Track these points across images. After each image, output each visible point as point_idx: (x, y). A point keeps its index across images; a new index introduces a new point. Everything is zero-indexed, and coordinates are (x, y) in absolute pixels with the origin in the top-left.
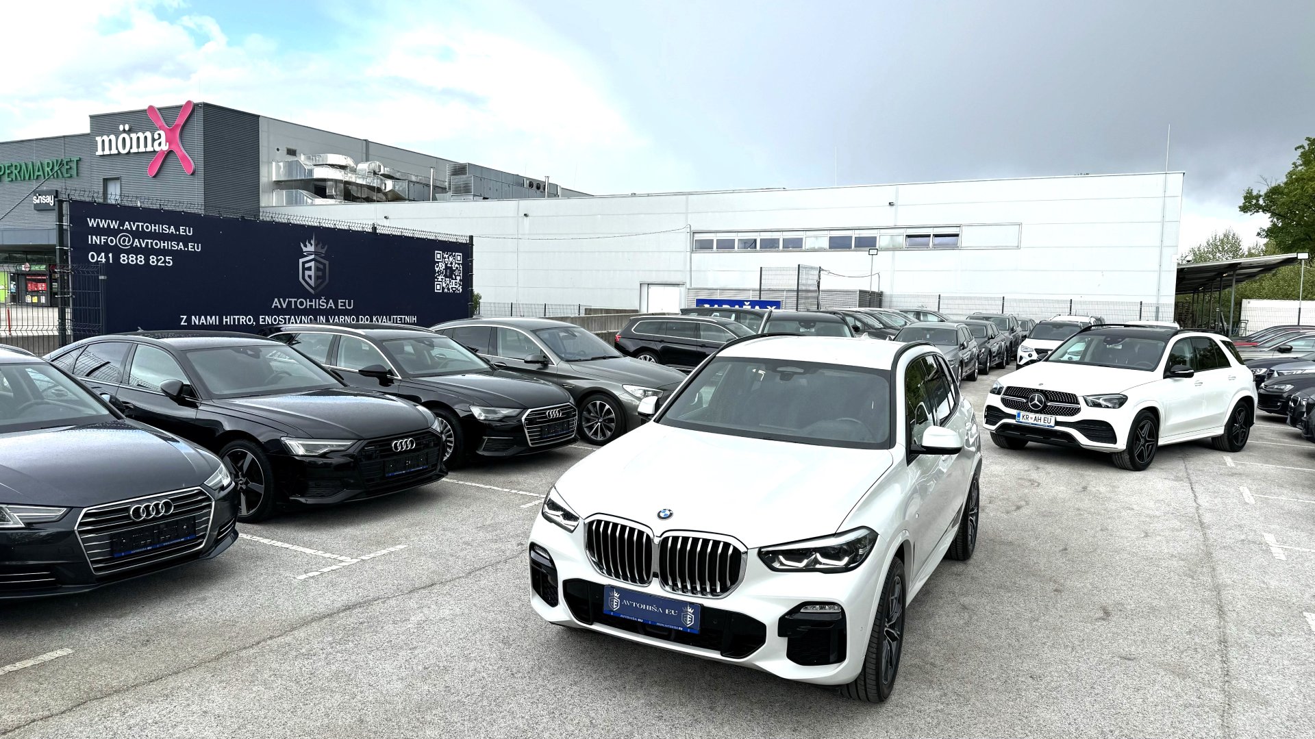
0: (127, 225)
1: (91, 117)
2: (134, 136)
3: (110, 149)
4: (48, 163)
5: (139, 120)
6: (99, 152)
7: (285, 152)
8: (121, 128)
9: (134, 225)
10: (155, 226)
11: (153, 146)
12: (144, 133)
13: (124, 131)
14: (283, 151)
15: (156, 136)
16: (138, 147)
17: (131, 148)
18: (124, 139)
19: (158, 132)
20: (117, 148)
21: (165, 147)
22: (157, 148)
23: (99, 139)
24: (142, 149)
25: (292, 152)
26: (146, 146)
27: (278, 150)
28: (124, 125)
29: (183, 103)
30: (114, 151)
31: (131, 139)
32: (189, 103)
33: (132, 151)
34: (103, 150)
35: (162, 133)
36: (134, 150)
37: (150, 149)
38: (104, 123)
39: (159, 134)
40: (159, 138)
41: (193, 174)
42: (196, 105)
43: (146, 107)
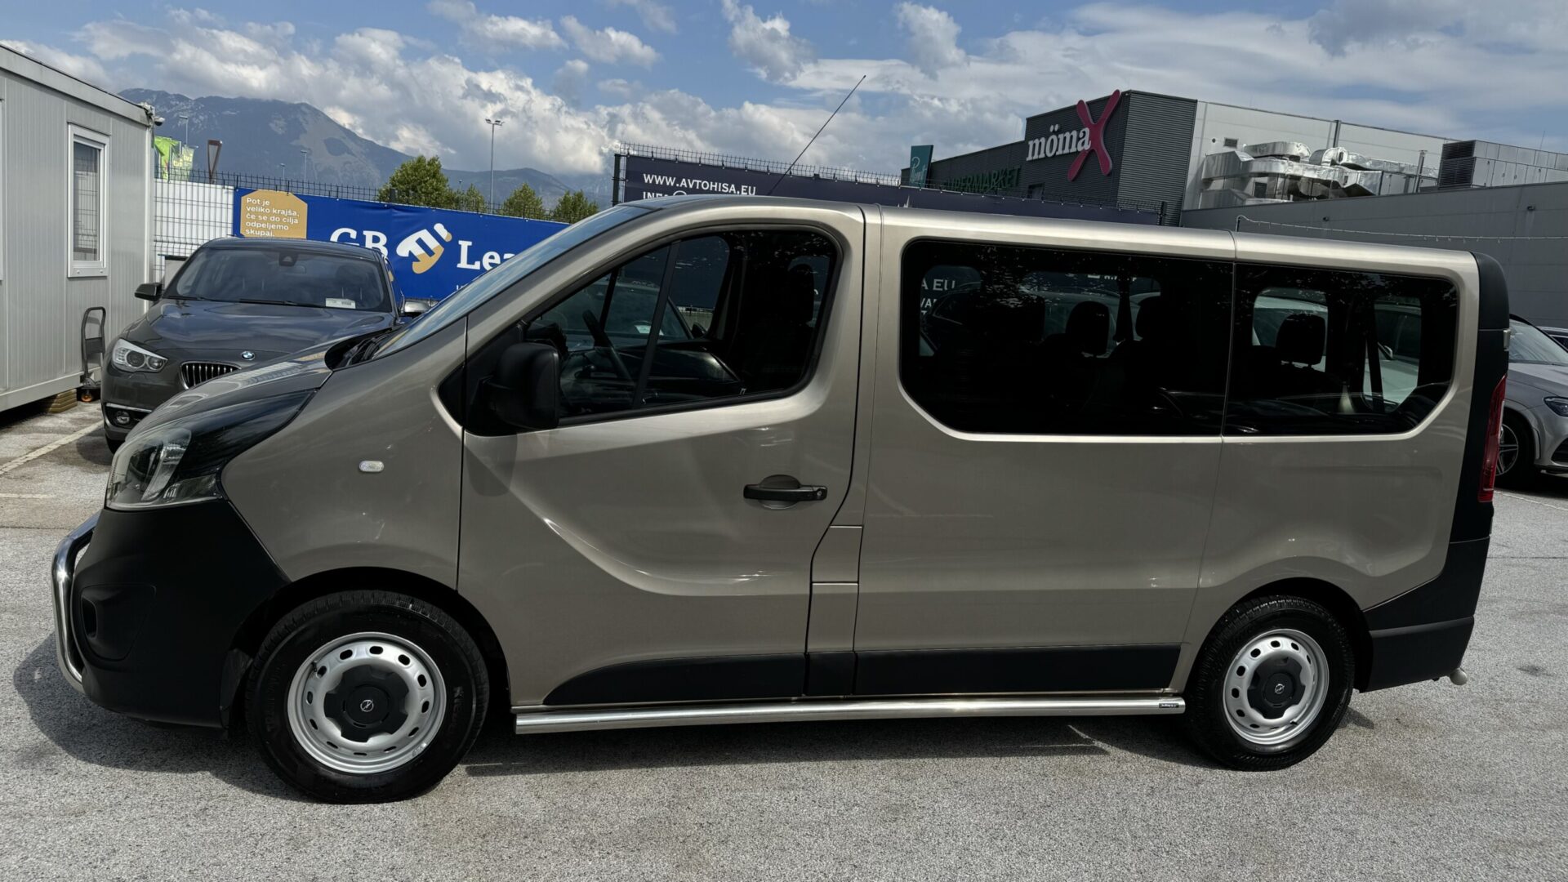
0: (684, 183)
1: (1029, 120)
2: (1061, 136)
3: (1039, 153)
4: (995, 174)
5: (1067, 118)
6: (1030, 158)
7: (1223, 144)
8: (1051, 130)
9: (691, 182)
10: (714, 184)
11: (1076, 146)
12: (1070, 132)
13: (1054, 131)
14: (1220, 141)
15: (1081, 135)
16: (1063, 148)
17: (1057, 150)
18: (1052, 140)
19: (1083, 130)
20: (1045, 152)
21: (1087, 147)
22: (1080, 148)
23: (1031, 143)
24: (1066, 151)
25: (1231, 143)
26: (1070, 147)
27: (1214, 141)
28: (1054, 125)
29: (1110, 93)
30: (1042, 155)
31: (1058, 140)
32: (1117, 92)
33: (1057, 153)
34: (1033, 155)
35: (1087, 130)
36: (1060, 152)
37: (1073, 150)
38: (1038, 125)
39: (1084, 132)
40: (1083, 137)
41: (1109, 175)
42: (1124, 93)
43: (1076, 103)
